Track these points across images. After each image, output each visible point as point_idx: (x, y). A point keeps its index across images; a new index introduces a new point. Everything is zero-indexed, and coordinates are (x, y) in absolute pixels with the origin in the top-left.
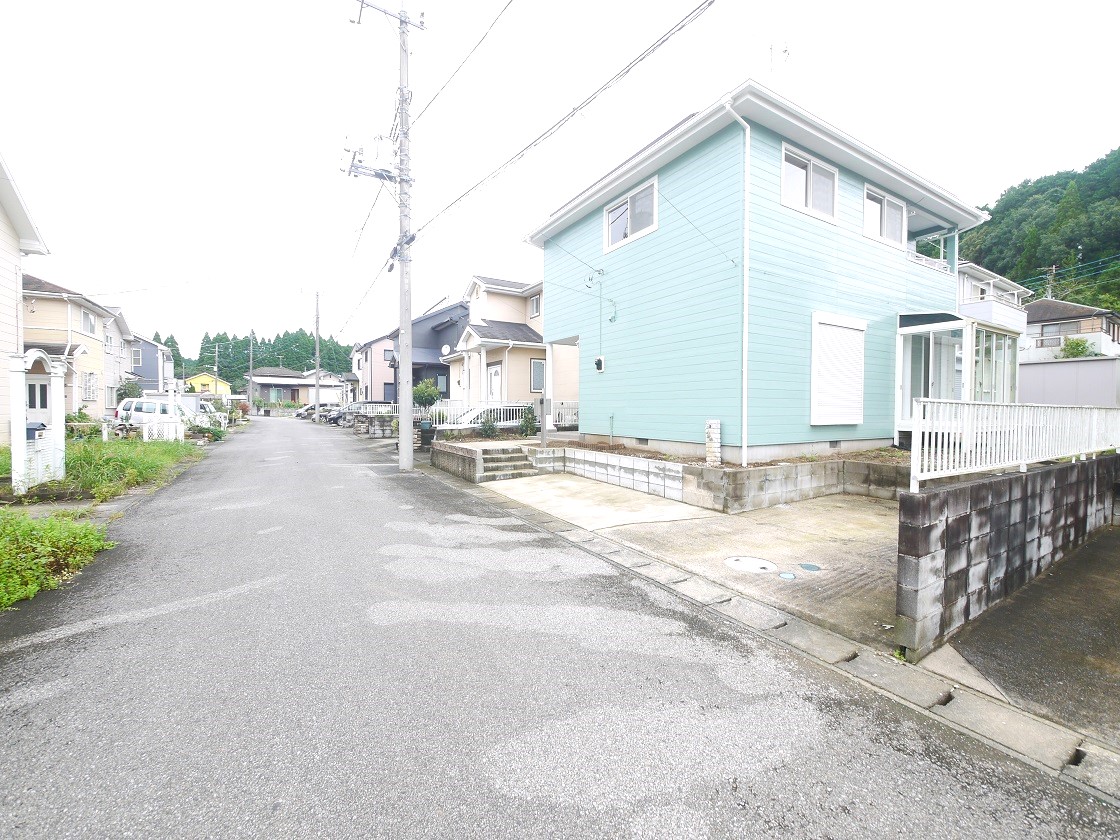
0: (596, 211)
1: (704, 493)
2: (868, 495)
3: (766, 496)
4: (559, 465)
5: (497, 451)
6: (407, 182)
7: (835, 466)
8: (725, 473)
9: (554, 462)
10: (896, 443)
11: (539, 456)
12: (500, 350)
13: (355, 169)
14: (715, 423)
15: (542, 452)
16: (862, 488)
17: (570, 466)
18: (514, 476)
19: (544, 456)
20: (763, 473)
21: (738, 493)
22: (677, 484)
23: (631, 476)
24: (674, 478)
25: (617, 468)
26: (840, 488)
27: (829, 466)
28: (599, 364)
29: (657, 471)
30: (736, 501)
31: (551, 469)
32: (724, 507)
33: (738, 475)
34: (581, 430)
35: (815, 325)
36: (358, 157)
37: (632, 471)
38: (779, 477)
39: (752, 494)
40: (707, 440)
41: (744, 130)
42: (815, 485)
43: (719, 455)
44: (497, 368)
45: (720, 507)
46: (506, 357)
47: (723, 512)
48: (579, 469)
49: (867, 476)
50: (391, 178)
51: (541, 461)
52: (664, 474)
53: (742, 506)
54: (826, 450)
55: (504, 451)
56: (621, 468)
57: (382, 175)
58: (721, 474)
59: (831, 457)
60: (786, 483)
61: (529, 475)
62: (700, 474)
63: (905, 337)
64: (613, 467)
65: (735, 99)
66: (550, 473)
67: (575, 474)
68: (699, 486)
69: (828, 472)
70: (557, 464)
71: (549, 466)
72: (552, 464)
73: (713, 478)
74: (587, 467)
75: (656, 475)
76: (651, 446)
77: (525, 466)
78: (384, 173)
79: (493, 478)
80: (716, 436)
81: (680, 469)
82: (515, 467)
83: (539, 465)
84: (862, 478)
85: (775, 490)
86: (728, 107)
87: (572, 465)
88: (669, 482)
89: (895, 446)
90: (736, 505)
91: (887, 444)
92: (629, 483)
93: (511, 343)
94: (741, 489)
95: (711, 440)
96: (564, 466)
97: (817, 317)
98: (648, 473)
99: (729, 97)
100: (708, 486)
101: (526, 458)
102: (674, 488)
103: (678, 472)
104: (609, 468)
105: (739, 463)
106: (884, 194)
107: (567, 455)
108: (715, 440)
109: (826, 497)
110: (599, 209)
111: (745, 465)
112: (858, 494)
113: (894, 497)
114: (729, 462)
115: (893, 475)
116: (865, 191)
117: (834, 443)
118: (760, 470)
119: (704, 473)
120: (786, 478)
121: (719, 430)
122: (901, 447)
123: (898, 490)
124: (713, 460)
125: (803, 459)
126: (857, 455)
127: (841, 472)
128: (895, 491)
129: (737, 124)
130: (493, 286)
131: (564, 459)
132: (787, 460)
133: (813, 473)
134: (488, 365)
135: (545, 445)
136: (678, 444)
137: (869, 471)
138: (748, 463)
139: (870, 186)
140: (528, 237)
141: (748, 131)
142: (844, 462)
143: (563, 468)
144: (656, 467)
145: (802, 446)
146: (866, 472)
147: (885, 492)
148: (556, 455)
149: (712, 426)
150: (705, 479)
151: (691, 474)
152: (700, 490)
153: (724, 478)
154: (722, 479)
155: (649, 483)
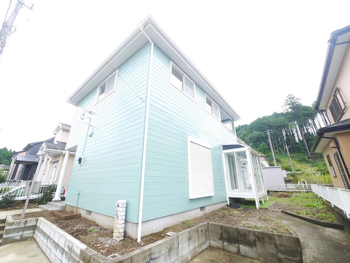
2: (223, 249)
7: (203, 228)
9: (23, 231)
10: (229, 204)
11: (10, 227)
14: (122, 202)
16: (219, 244)
17: (36, 234)
19: (14, 227)
23: (55, 252)
24: (74, 261)
25: (52, 241)
26: (207, 245)
27: (200, 229)
28: (79, 161)
29: (68, 250)
31: (18, 238)
35: (189, 143)
37: (57, 246)
38: (163, 252)
40: (116, 217)
41: (151, 44)
42: (191, 248)
43: (122, 230)
44: (56, 164)
46: (60, 159)
48: (39, 237)
49: (222, 234)
51: (10, 231)
52: (70, 254)
54: (198, 213)
59: (200, 219)
60: (169, 255)
63: (225, 154)
64: (51, 239)
65: (145, 26)
69: (200, 233)
70: (26, 232)
71: (17, 235)
72: (21, 233)
75: (67, 254)
76: (92, 217)
80: (122, 214)
81: (79, 252)
83: (6, 236)
84: (219, 236)
86: (141, 28)
89: (228, 205)
91: (225, 204)
95: (118, 217)
96: (34, 233)
97: (190, 139)
98: (63, 251)
99: (141, 24)
101: (3, 229)
103: (77, 255)
104: (49, 240)
105: (135, 238)
106: (212, 100)
107: (38, 225)
108: (120, 218)
109: (199, 256)
110: (97, 87)
111: (139, 240)
112: (218, 248)
113: (239, 252)
114: (129, 237)
115: (236, 234)
116: (205, 96)
117: (202, 208)
118: (144, 252)
119: (91, 262)
120: (170, 251)
121: (125, 209)
122: (231, 206)
123: (241, 246)
124: (118, 235)
125: (184, 225)
126: (214, 214)
127: (207, 232)
128: (239, 247)
129: (149, 42)
130: (64, 127)
131: (34, 227)
132: (174, 228)
133: (190, 239)
134: (54, 163)
135: (23, 216)
136: (105, 217)
137: (222, 231)
138: (142, 238)
139: (207, 95)
140: (68, 99)
141: (152, 44)
142: (208, 224)
143: (32, 235)
144: (68, 246)
145: (185, 213)
146: (221, 232)
147: (233, 248)
148: (28, 225)
149: (120, 206)
151: (84, 260)
155: (61, 261)
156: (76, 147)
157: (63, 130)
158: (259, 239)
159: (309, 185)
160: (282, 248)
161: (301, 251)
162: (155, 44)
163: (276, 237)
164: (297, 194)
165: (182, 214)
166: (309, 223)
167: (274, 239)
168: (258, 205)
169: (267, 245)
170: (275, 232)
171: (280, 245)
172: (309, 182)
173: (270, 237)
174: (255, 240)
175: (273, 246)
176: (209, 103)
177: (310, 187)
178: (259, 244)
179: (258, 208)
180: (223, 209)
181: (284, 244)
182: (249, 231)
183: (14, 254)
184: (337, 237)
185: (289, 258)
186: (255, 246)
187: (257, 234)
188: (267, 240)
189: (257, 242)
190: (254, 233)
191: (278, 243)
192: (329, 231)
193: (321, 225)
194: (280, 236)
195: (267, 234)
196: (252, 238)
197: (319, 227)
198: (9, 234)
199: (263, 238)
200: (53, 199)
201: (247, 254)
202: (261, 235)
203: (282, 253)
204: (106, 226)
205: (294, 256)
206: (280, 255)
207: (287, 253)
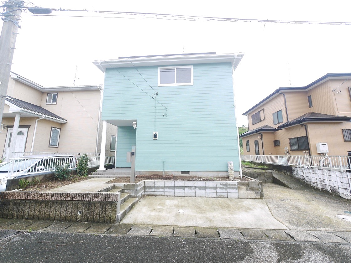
1: (250, 192)
9: (142, 190)
12: (31, 118)
17: (149, 191)
22: (235, 191)
23: (204, 191)
24: (233, 188)
25: (193, 188)
28: (155, 136)
29: (222, 186)
32: (261, 197)
40: (229, 170)
45: (259, 197)
46: (36, 124)
48: (158, 192)
52: (226, 187)
55: (108, 190)
56: (196, 187)
61: (136, 203)
62: (248, 184)
64: (190, 187)
67: (156, 195)
68: (247, 190)
71: (141, 194)
72: (141, 192)
73: (253, 185)
74: (167, 190)
75: (221, 188)
76: (191, 174)
81: (236, 184)
86: (236, 57)
88: (229, 190)
92: (204, 195)
93: (44, 116)
96: (144, 192)
98: (216, 188)
100: (252, 189)
102: (233, 193)
103: (235, 185)
104: (186, 189)
107: (146, 185)
110: (156, 67)
111: (242, 178)
141: (233, 67)
150: (250, 186)
151: (243, 185)
152: (248, 191)
153: (260, 184)
154: (258, 185)
155: (216, 192)
158: (259, 175)
160: (267, 177)
169: (262, 177)
175: (264, 177)
178: (259, 177)
181: (268, 175)
182: (255, 173)
186: (257, 178)
187: (258, 173)
188: (262, 175)
190: (257, 173)
191: (265, 175)
196: (256, 175)
202: (260, 173)
203: (267, 178)
205: (270, 178)
206: (266, 179)
207: (268, 178)
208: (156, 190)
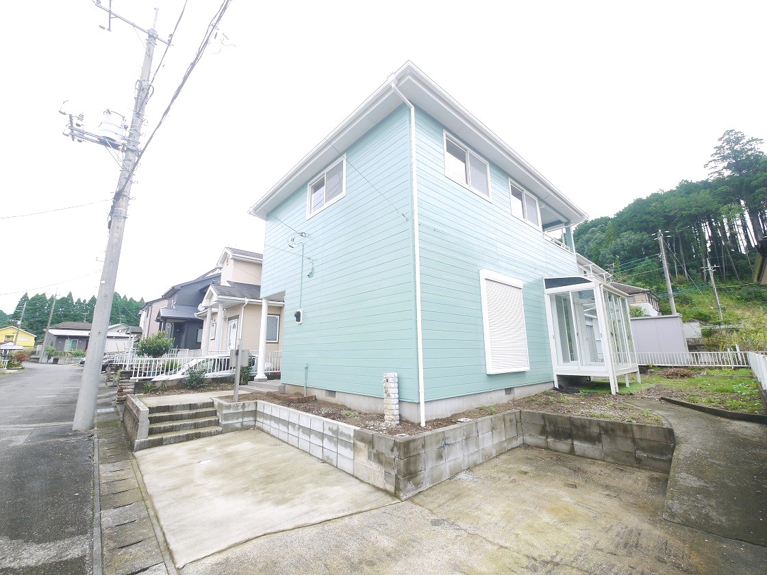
0: (303, 187)
1: (374, 466)
2: (547, 448)
3: (446, 466)
4: (248, 421)
5: (183, 407)
6: (132, 151)
7: (513, 417)
8: (395, 443)
9: (243, 417)
10: (557, 386)
11: (225, 412)
12: (237, 307)
13: (76, 133)
14: (392, 375)
15: (229, 407)
16: (540, 440)
17: (261, 422)
18: (189, 438)
19: (231, 411)
20: (440, 437)
21: (412, 468)
22: (348, 453)
23: (308, 439)
24: (346, 444)
25: (297, 426)
26: (519, 442)
27: (508, 418)
28: (298, 316)
30: (409, 480)
31: (239, 425)
32: (396, 489)
33: (412, 446)
34: (283, 380)
35: (483, 283)
36: (75, 121)
37: (309, 431)
38: (459, 439)
39: (429, 465)
40: (385, 395)
41: (410, 110)
42: (496, 441)
43: (397, 412)
44: (234, 322)
45: (391, 488)
46: (242, 312)
47: (395, 495)
48: (267, 425)
49: (544, 426)
50: (116, 146)
51: (226, 417)
52: (336, 437)
53: (417, 485)
54: (502, 398)
55: (191, 407)
56: (300, 426)
57: (106, 142)
58: (391, 443)
59: (506, 406)
60: (467, 444)
61: (210, 434)
62: (370, 442)
63: (550, 295)
64: (294, 425)
65: (399, 79)
66: (237, 429)
67: (262, 430)
68: (369, 458)
69: (508, 424)
70: (246, 419)
71: (237, 422)
72: (240, 420)
73: (383, 448)
74: (273, 424)
75: (330, 438)
76: (338, 399)
77: (210, 424)
78: (107, 140)
79: (160, 443)
80: (393, 391)
81: (352, 434)
82: (196, 426)
83: (224, 423)
84: (539, 429)
85: (458, 456)
86: (393, 85)
87: (261, 420)
88: (341, 449)
89: (555, 389)
90: (410, 486)
91: (548, 387)
92: (306, 447)
93: (247, 300)
94: (415, 463)
95: (389, 395)
96: (255, 421)
97: (485, 273)
98: (322, 436)
99: (393, 77)
100: (378, 458)
101: (214, 413)
102: (345, 457)
103: (350, 437)
104: (290, 427)
105: (416, 422)
106: (523, 189)
107: (258, 409)
108: (392, 396)
109: (508, 453)
110: (305, 185)
111: (423, 424)
112: (538, 447)
113: (572, 451)
114: (407, 421)
115: (568, 426)
116: (510, 184)
117: (509, 391)
118: (437, 434)
119: (374, 440)
120: (467, 439)
121: (397, 385)
122: (561, 389)
123: (575, 443)
124: (391, 419)
125: (482, 411)
126: (529, 401)
127: (519, 423)
128: (573, 444)
129: (404, 104)
130: (237, 255)
131: (255, 413)
132: (467, 414)
133: (493, 429)
134: (230, 319)
135: (236, 398)
136: (362, 398)
137: (545, 422)
138: (426, 422)
139: (512, 181)
140: (251, 209)
141: (413, 110)
142: (520, 411)
143: (253, 423)
144: (330, 429)
145: (481, 396)
146: (542, 423)
147: (563, 446)
148: (246, 410)
149: (390, 380)
150: (376, 448)
151: (362, 440)
152: (371, 462)
153: (395, 449)
154: (392, 451)
155: (323, 448)
156: (283, 293)
157: (235, 260)
158: (606, 432)
159: (745, 354)
160: (644, 444)
161: (674, 447)
162: (418, 109)
163: (635, 429)
164: (710, 371)
165: (477, 397)
166: (708, 415)
167: (632, 431)
168: (614, 389)
169: (620, 441)
170: (634, 421)
171: (641, 439)
172: (745, 348)
173: (626, 429)
174: (600, 434)
175: (629, 442)
176: (517, 194)
177: (746, 357)
178: (605, 440)
179: (613, 392)
180: (545, 393)
181: (648, 437)
182: (590, 421)
183: (248, 443)
184: (748, 432)
185: (654, 456)
186: (600, 441)
187: (603, 424)
188: (619, 433)
189: (603, 436)
190: (598, 424)
191: (637, 436)
192: (738, 426)
193: (727, 418)
194: (641, 427)
195: (619, 425)
196: (595, 430)
197: (722, 419)
198: (228, 420)
199: (613, 430)
200: (255, 378)
201: (587, 453)
202: (610, 426)
203: (644, 450)
204: (366, 410)
205: (662, 454)
206: (640, 454)
207: (651, 449)
208: (265, 421)
